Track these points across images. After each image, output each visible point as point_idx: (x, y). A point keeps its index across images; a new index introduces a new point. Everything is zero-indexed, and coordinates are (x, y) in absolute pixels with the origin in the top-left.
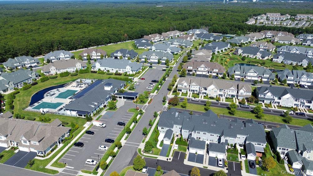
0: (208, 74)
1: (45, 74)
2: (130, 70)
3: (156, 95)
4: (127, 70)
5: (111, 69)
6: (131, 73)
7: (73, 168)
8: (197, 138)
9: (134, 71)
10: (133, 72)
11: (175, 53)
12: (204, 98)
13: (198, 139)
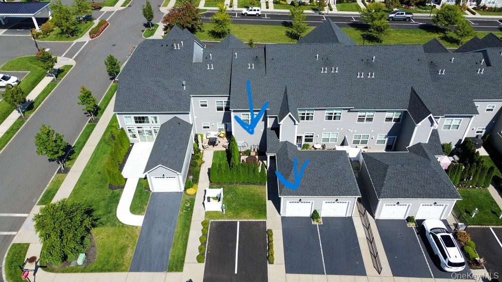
3: (124, 10)
8: (299, 138)
12: (275, 8)
13: (303, 142)
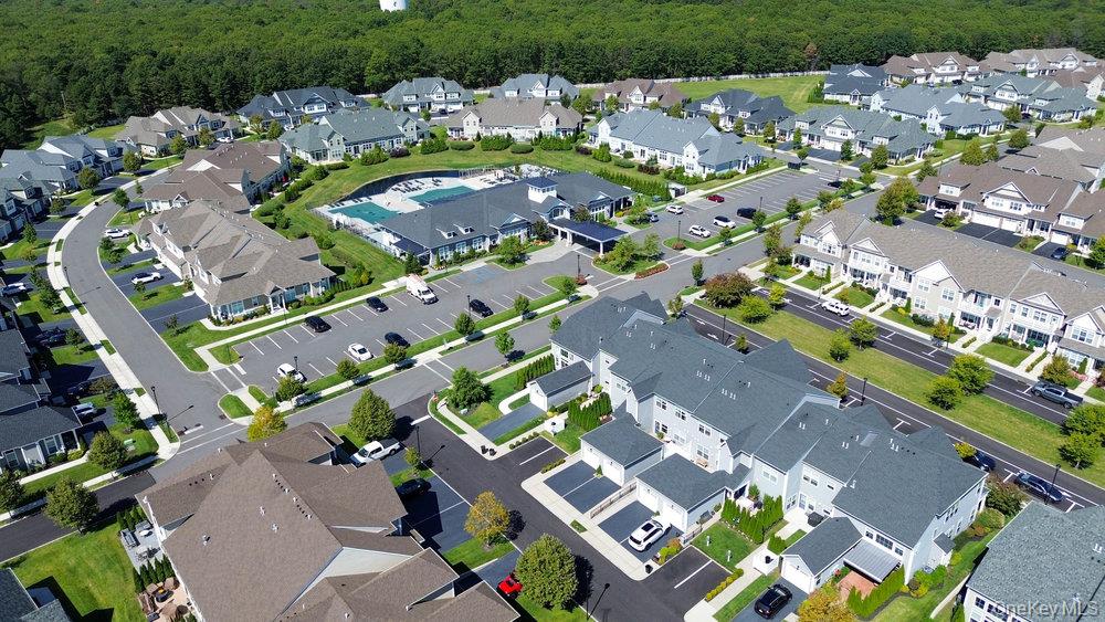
0: (1026, 233)
1: (449, 133)
2: (694, 162)
3: (703, 258)
4: (685, 161)
5: (639, 148)
6: (698, 170)
7: (243, 372)
8: (657, 424)
9: (710, 167)
10: (707, 169)
11: (962, 131)
12: (889, 317)
